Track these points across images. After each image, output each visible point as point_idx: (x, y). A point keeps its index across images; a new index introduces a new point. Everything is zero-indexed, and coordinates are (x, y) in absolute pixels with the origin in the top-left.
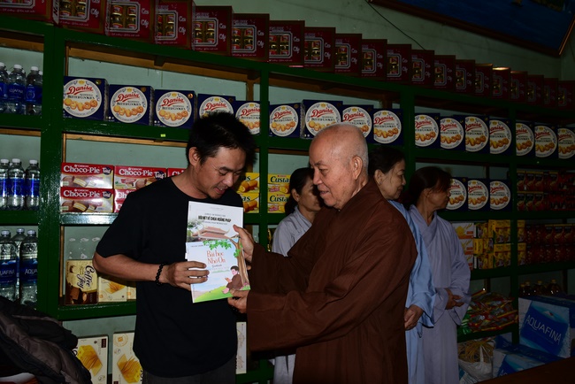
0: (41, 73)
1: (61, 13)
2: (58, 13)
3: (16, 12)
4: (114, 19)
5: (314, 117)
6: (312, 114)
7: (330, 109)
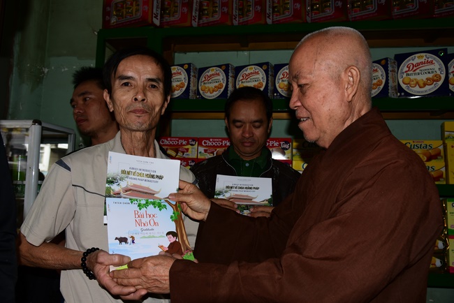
5: (409, 72)
6: (406, 69)
7: (430, 60)
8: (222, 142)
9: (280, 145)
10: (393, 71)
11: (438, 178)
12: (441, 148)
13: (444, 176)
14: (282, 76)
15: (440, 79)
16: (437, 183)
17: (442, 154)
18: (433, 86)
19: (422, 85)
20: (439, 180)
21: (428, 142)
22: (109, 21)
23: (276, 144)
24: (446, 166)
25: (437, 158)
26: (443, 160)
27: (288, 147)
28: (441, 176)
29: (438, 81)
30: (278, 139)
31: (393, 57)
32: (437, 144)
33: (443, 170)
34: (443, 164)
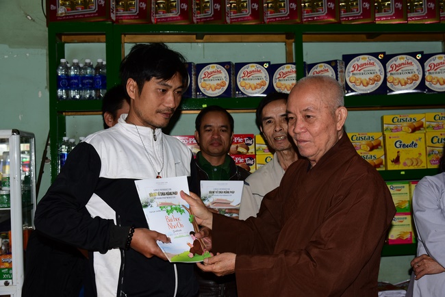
0: (105, 63)
1: (117, 10)
2: (114, 12)
3: (84, 17)
4: (159, 6)
5: (355, 72)
6: (352, 69)
7: (372, 61)
8: (188, 140)
9: (244, 141)
10: (342, 72)
11: (379, 165)
12: (381, 139)
13: (384, 163)
14: (242, 75)
15: (380, 79)
16: (378, 169)
17: (382, 144)
18: (374, 85)
19: (365, 84)
20: (380, 167)
21: (371, 135)
22: (55, 11)
23: (240, 140)
24: (385, 154)
25: (377, 148)
26: (383, 150)
27: (251, 143)
28: (381, 163)
29: (378, 81)
30: (242, 135)
31: (341, 59)
32: (378, 136)
33: (383, 158)
34: (383, 153)
